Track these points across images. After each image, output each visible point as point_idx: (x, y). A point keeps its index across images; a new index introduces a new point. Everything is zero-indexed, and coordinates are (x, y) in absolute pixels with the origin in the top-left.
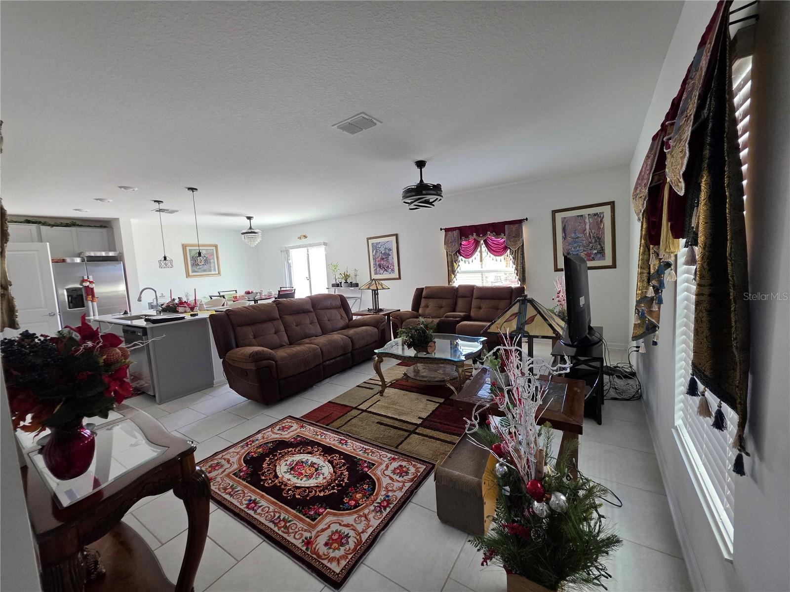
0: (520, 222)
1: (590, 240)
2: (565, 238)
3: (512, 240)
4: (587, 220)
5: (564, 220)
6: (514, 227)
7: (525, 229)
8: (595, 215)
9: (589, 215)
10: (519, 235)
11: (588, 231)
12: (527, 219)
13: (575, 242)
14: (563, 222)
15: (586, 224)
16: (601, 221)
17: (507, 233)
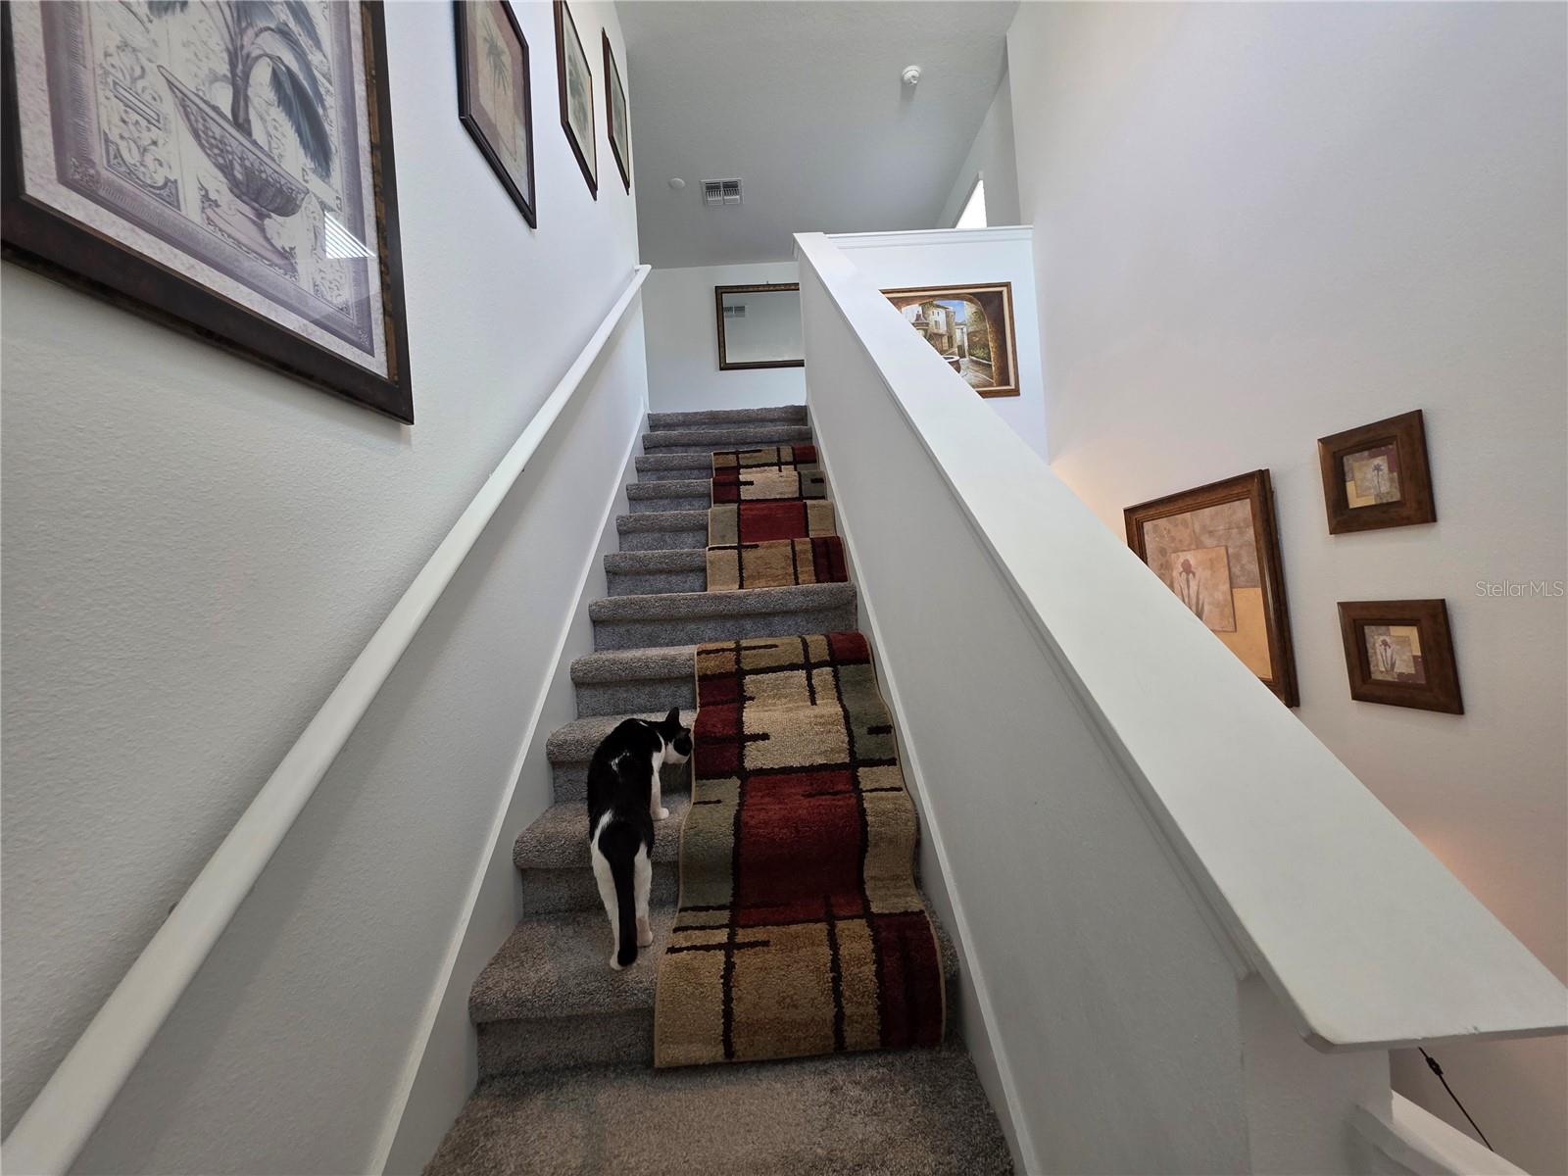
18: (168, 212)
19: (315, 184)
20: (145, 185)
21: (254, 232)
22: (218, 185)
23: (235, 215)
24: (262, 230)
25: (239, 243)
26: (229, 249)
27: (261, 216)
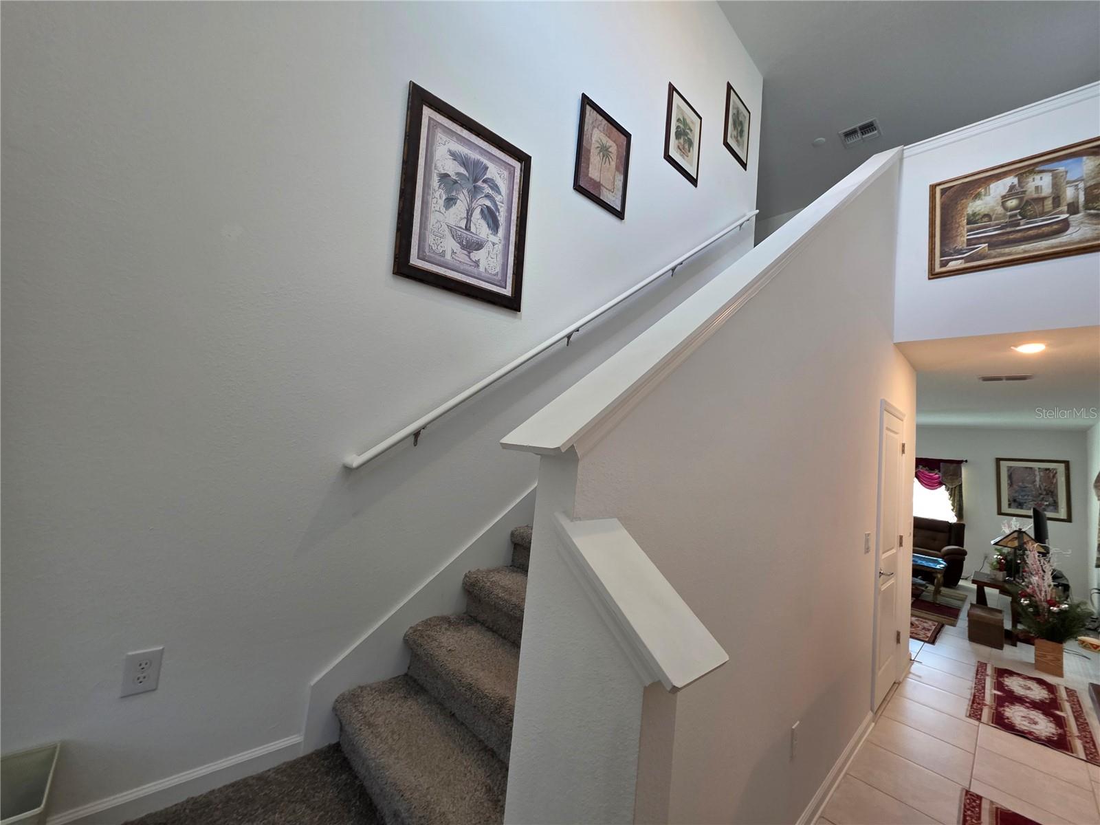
0: (959, 462)
1: (1040, 492)
2: (1011, 485)
3: (949, 478)
4: (1037, 473)
5: (1009, 468)
6: (952, 467)
7: (964, 471)
8: (1047, 469)
9: (1039, 468)
10: (957, 474)
11: (1038, 483)
12: (966, 461)
13: (1023, 491)
14: (1008, 470)
15: (1035, 477)
16: (1054, 476)
17: (942, 469)
18: (442, 259)
19: (492, 238)
20: (437, 254)
21: (467, 258)
22: (457, 247)
23: (462, 255)
24: (469, 257)
25: (460, 262)
26: (457, 264)
27: (469, 253)
